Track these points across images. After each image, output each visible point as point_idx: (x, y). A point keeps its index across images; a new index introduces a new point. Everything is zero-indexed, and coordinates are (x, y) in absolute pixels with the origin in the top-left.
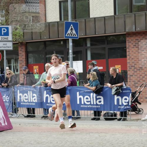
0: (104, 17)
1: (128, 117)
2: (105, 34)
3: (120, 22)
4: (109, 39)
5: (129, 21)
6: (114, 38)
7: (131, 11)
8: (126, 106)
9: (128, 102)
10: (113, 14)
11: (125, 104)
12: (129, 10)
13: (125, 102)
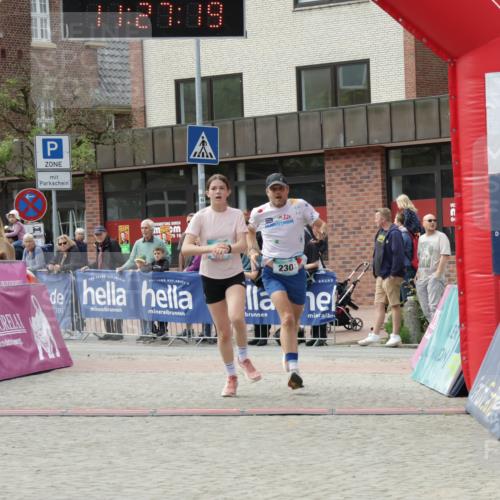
0: (276, 117)
1: (330, 338)
2: (278, 152)
3: (310, 127)
4: (288, 165)
5: (332, 125)
6: (298, 161)
7: (335, 103)
8: (324, 312)
9: (330, 305)
10: (294, 109)
11: (322, 309)
12: (330, 101)
13: (323, 305)
